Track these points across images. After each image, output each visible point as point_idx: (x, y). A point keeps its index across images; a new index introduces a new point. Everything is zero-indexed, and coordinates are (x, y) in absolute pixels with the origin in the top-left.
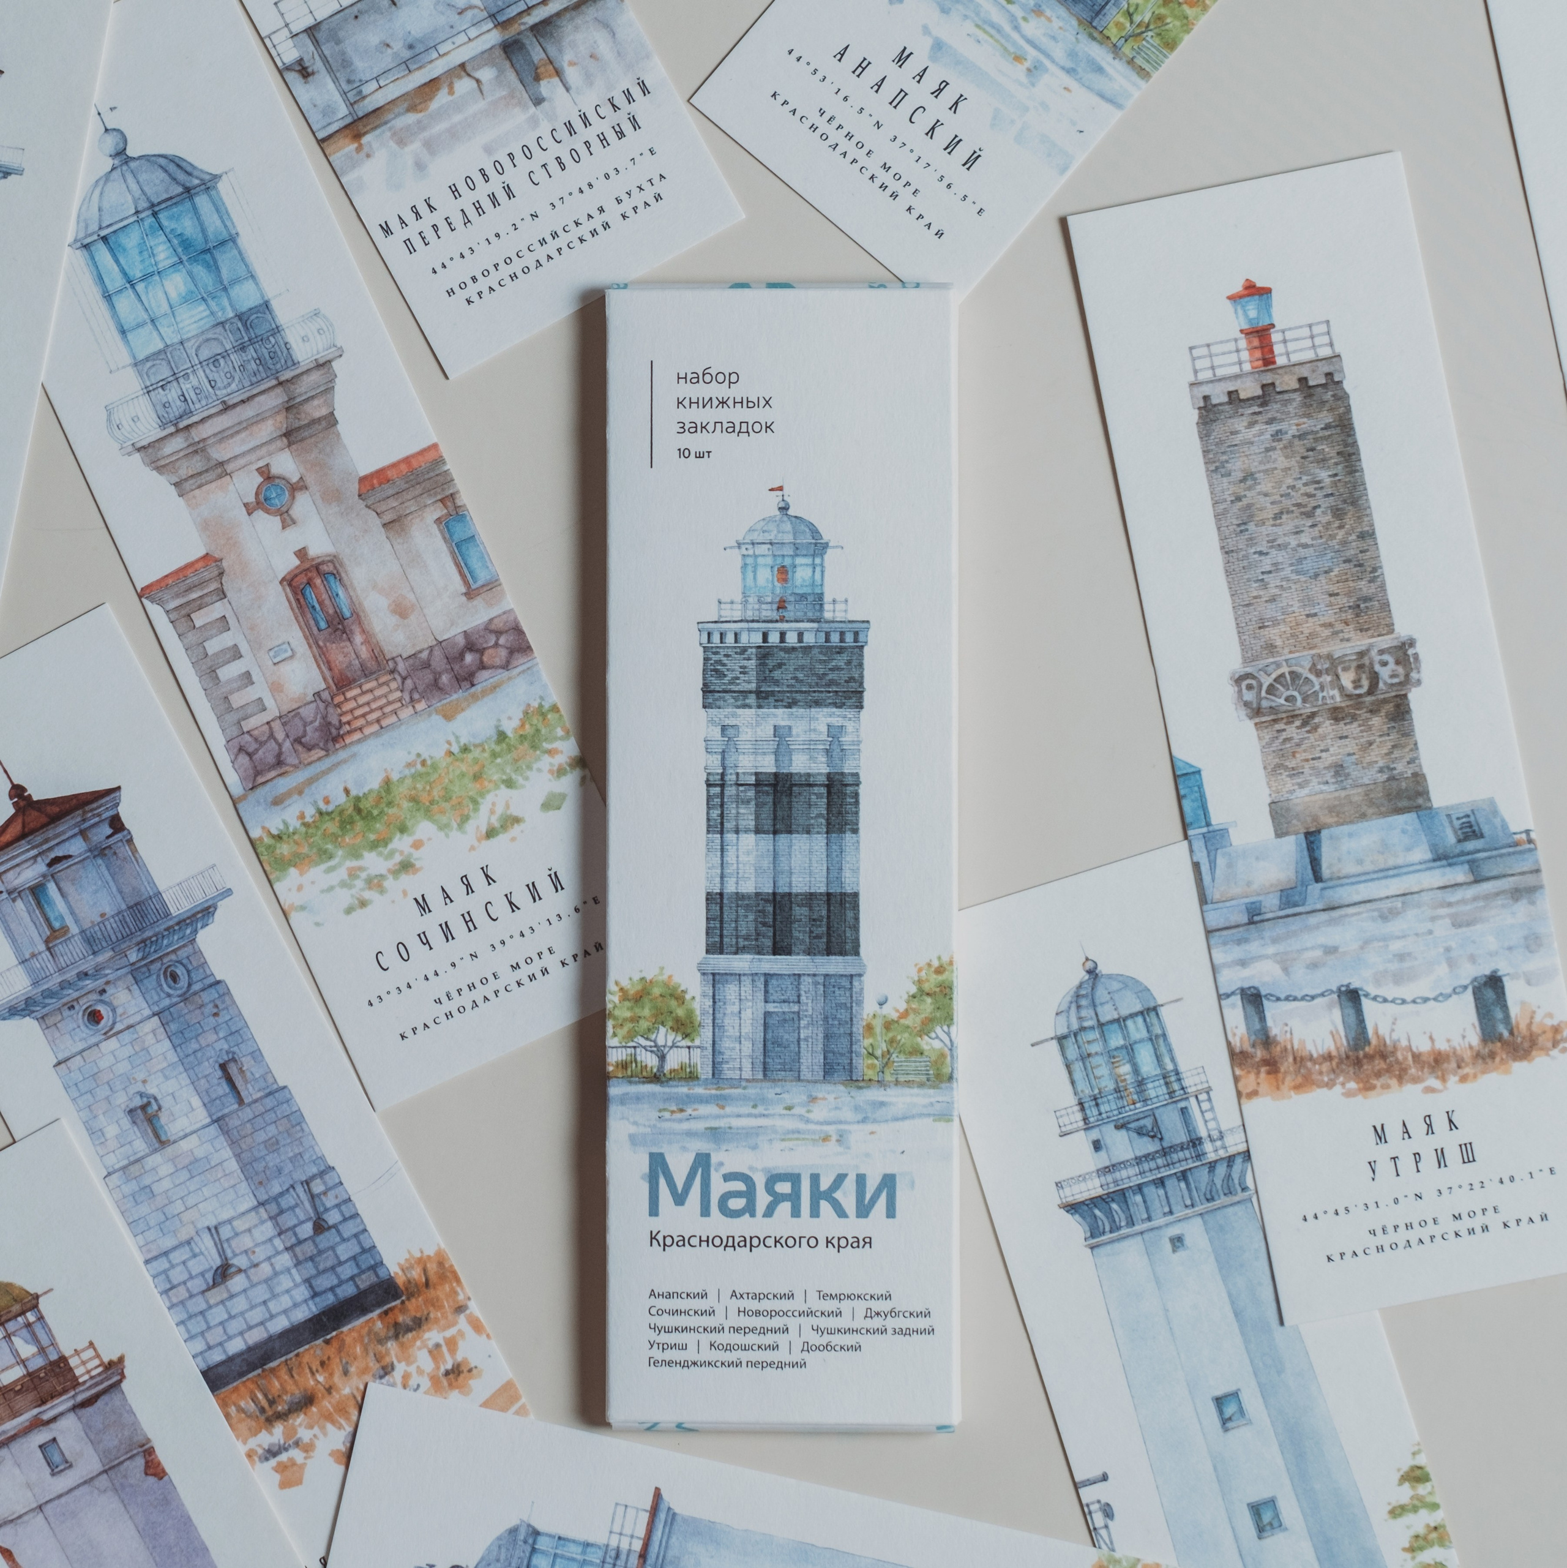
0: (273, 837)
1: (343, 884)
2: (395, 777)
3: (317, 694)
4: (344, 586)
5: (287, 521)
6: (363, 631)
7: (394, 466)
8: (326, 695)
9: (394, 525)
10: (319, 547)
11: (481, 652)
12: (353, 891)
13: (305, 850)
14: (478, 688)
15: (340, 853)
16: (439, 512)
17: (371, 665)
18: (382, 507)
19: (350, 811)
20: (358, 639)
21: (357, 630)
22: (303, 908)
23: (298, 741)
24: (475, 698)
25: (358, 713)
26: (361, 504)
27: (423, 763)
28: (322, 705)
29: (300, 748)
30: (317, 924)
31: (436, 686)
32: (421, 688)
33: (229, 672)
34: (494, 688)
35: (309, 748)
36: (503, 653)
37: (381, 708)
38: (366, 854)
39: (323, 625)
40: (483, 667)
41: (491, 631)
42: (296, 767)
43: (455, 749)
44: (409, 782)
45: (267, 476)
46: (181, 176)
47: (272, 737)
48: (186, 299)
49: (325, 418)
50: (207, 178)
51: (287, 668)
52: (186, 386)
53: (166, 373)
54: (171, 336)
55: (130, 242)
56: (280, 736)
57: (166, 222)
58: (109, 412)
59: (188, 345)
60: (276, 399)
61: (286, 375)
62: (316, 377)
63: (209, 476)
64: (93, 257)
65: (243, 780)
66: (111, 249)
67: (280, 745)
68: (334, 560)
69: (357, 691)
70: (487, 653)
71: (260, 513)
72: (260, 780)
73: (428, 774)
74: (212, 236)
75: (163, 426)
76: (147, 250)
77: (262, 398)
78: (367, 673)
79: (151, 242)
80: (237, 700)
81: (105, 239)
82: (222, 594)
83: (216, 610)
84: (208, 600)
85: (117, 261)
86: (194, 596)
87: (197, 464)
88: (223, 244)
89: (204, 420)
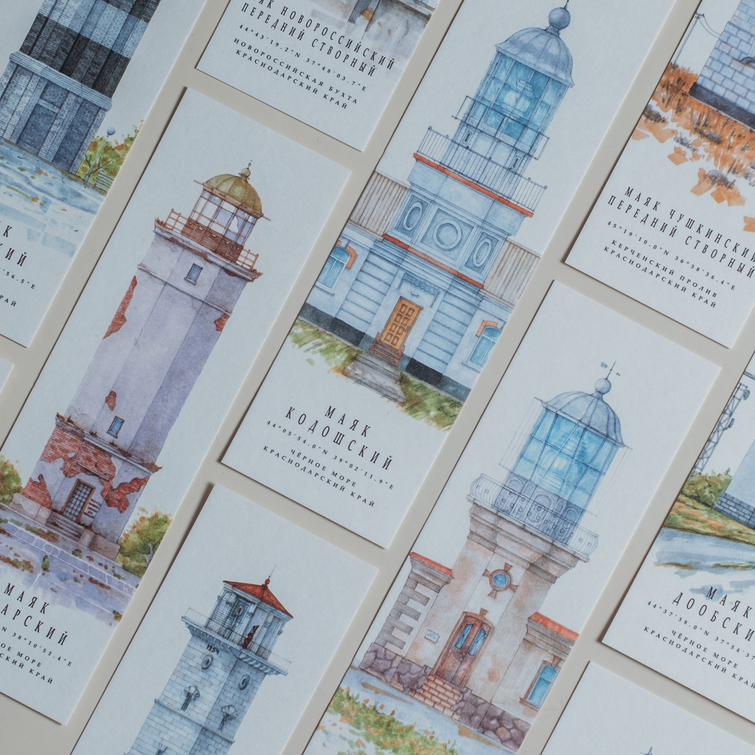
0: (348, 695)
1: (350, 743)
2: (416, 729)
3: (426, 667)
4: (483, 642)
5: (494, 594)
6: (470, 666)
7: (554, 623)
8: (428, 671)
9: (528, 644)
10: (492, 618)
11: (501, 725)
12: (351, 750)
13: (353, 714)
14: (484, 736)
15: (364, 731)
16: (549, 659)
17: (458, 681)
18: (532, 632)
19: (385, 721)
20: (465, 666)
21: (469, 662)
22: (326, 733)
23: (399, 674)
24: (478, 738)
25: (432, 691)
26: (526, 622)
27: (432, 737)
28: (423, 672)
29: (396, 677)
30: (324, 745)
31: (470, 717)
32: (464, 711)
33: (405, 619)
34: (489, 743)
35: (399, 681)
36: (508, 736)
37: (442, 700)
38: (372, 742)
39: (459, 646)
40: (495, 731)
41: (513, 723)
42: (387, 682)
43: (449, 747)
44: (418, 737)
45: (506, 570)
46: (611, 428)
47: (392, 661)
48: (558, 473)
49: (552, 576)
50: (620, 441)
51: (427, 644)
52: (519, 503)
53: (518, 489)
54: (536, 479)
55: (566, 428)
56: (395, 664)
57: (585, 437)
58: (481, 477)
59: (538, 489)
60: (544, 548)
61: (558, 544)
62: (567, 558)
63: (487, 544)
64: (544, 417)
65: (363, 662)
66: (554, 422)
67: (391, 667)
68: (492, 629)
69: (441, 683)
70: (503, 728)
71: (487, 579)
72: (369, 670)
73: (428, 743)
74: (594, 462)
75: (493, 506)
76: (566, 437)
77: (539, 541)
78: (452, 681)
79: (572, 437)
80: (397, 633)
81: (557, 415)
82: (438, 590)
83: (429, 593)
84: (431, 585)
85: (551, 429)
86: (428, 578)
87: (487, 534)
88: (596, 470)
89: (509, 522)
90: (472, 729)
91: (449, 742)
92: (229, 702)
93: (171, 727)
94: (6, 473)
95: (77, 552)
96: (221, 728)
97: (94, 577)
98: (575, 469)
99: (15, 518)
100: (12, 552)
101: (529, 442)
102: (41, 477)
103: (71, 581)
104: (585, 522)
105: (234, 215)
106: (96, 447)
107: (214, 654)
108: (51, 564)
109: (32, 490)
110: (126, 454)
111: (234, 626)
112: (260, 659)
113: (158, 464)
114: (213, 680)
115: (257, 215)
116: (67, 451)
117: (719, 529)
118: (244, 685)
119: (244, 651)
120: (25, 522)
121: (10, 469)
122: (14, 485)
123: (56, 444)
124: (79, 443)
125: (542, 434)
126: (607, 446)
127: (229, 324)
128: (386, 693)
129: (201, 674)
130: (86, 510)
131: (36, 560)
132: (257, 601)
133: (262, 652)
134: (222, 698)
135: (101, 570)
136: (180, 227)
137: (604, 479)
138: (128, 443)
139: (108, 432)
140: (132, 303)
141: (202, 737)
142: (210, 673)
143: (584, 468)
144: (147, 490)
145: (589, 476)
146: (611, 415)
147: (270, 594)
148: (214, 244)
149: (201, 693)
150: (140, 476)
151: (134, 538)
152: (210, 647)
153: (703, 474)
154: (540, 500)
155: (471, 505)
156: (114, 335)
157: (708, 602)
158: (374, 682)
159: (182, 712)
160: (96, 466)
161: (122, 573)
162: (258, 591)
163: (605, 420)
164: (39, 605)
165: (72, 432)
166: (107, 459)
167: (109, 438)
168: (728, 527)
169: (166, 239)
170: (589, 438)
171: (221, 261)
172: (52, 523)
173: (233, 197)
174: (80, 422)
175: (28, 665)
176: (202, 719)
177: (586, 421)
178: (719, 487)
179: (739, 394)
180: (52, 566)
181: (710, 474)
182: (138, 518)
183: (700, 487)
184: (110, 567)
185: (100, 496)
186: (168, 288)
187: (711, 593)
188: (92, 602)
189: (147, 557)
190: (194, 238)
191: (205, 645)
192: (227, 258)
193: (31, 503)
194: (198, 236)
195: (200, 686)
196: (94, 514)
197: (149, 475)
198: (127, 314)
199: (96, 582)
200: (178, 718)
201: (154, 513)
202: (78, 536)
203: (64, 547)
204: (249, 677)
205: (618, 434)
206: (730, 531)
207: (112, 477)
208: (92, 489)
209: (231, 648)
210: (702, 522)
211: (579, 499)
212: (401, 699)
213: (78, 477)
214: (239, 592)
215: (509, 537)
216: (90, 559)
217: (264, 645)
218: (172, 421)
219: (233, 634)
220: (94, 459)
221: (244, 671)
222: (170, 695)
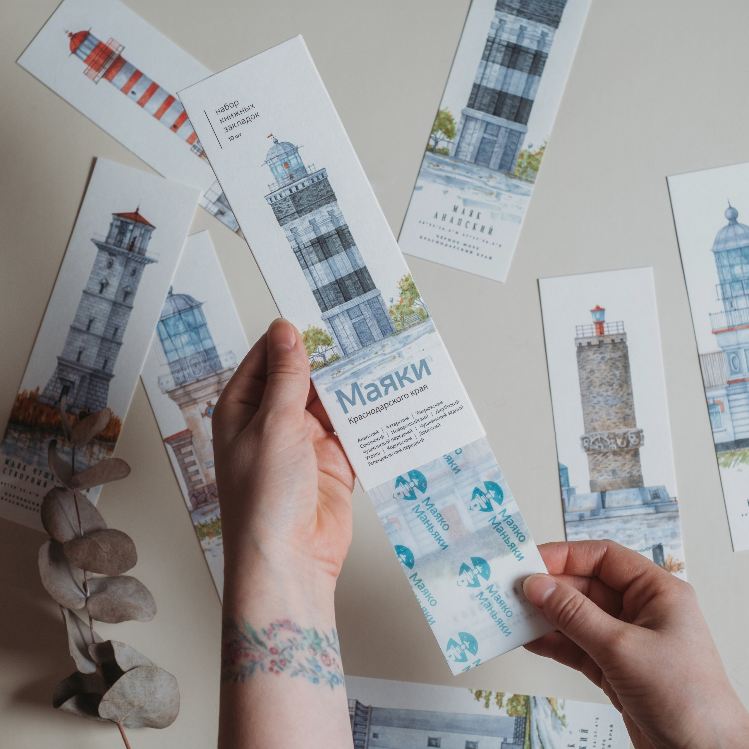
92: (127, 284)
93: (95, 305)
96: (124, 300)
107: (114, 258)
111: (122, 239)
112: (141, 256)
114: (115, 273)
118: (134, 273)
119: (131, 253)
129: (108, 271)
132: (133, 222)
133: (142, 252)
134: (122, 282)
141: (114, 308)
142: (112, 269)
147: (140, 217)
149: (110, 282)
152: (111, 254)
159: (100, 295)
162: (133, 216)
176: (112, 297)
191: (107, 253)
195: (108, 278)
200: (98, 299)
204: (136, 268)
209: (123, 253)
214: (122, 219)
217: (142, 247)
219: (123, 244)
221: (132, 265)
222: (91, 286)
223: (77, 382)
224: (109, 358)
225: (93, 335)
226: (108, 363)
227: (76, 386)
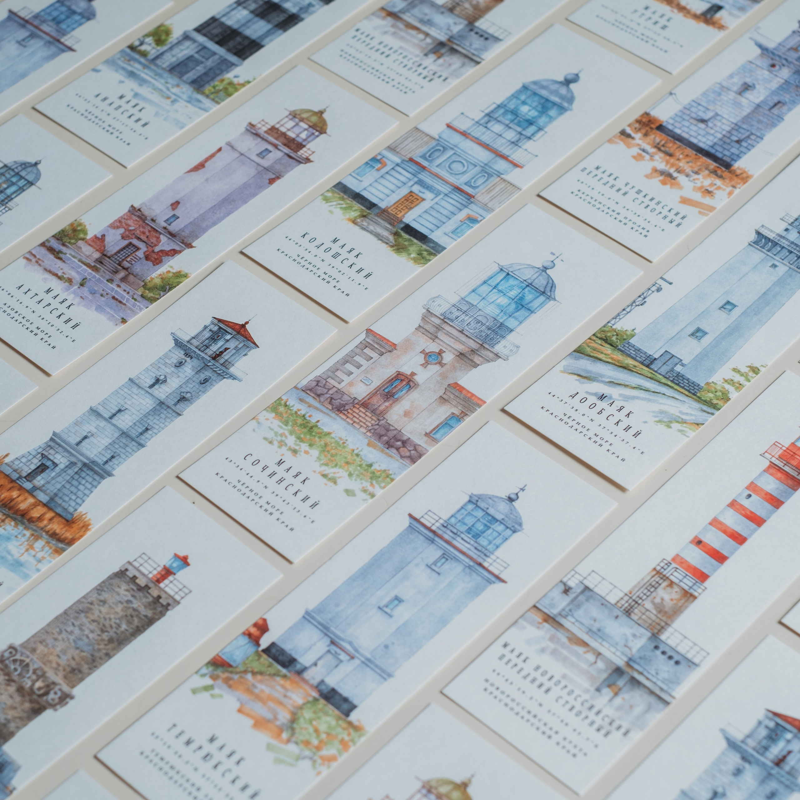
0: (285, 403)
1: (276, 433)
2: (333, 435)
3: (355, 398)
4: (407, 392)
5: (425, 365)
6: (391, 405)
7: (468, 392)
8: (356, 401)
9: (443, 400)
10: (418, 379)
11: (404, 446)
12: (275, 437)
13: (285, 416)
14: (387, 451)
15: (290, 428)
16: (457, 412)
17: (378, 412)
18: (448, 394)
19: (310, 425)
20: (387, 404)
21: (391, 402)
22: (259, 423)
23: (332, 398)
24: (382, 451)
25: (354, 414)
26: (446, 386)
27: (344, 443)
28: (351, 401)
29: (329, 400)
30: (254, 430)
31: (380, 436)
32: (377, 431)
33: (349, 367)
34: (390, 456)
35: (330, 403)
36: (408, 454)
37: (361, 421)
38: (293, 436)
39: (386, 391)
40: (398, 449)
41: (415, 447)
42: (320, 401)
43: (356, 452)
44: (333, 440)
45: (440, 353)
46: (548, 289)
47: (329, 390)
48: (499, 306)
49: (476, 363)
50: (553, 296)
51: (361, 385)
52: (463, 317)
53: (465, 309)
54: (481, 306)
55: (512, 282)
56: (331, 392)
57: (526, 290)
58: (438, 297)
59: (480, 312)
60: (474, 345)
61: (486, 346)
62: (491, 355)
63: (429, 335)
64: (498, 273)
65: (305, 386)
66: (505, 277)
67: (327, 393)
68: (416, 385)
69: (364, 411)
70: (405, 449)
71: (423, 356)
72: (308, 392)
73: (340, 446)
74: (529, 305)
75: (442, 315)
76: (511, 288)
77: (472, 341)
78: (373, 412)
79: (515, 288)
80: (339, 373)
81: (508, 274)
82: (382, 354)
83: (374, 355)
84: (377, 351)
85: (501, 281)
86: (376, 346)
87: (432, 330)
88: (529, 310)
89: (451, 326)
90: (379, 444)
91: (357, 449)
92: (188, 389)
93: (135, 397)
94: (79, 228)
95: (111, 281)
96: (175, 405)
97: (116, 296)
98: (513, 306)
99: (73, 253)
100: (61, 271)
101: (482, 284)
102: (103, 236)
103: (98, 295)
104: (511, 337)
105: (305, 129)
106: (152, 227)
107: (188, 359)
108: (87, 283)
109: (93, 241)
110: (172, 235)
111: (211, 345)
112: (224, 368)
113: (194, 244)
114: (180, 374)
115: (322, 131)
116: (130, 226)
117: (618, 361)
118: (205, 382)
119: (213, 361)
120: (79, 257)
121: (83, 227)
122: (82, 236)
123: (123, 221)
124: (141, 223)
125: (493, 282)
126: (542, 298)
127: (278, 182)
128: (316, 408)
129: (173, 369)
130: (128, 259)
131: (77, 278)
132: (234, 333)
133: (226, 365)
134: (184, 386)
135: (125, 294)
136: (265, 129)
137: (533, 317)
138: (177, 229)
139: (165, 221)
140: (213, 160)
141: (158, 407)
142: (180, 370)
143: (520, 307)
144: (178, 257)
145: (522, 313)
146: (551, 281)
147: (246, 331)
148: (285, 141)
149: (168, 380)
150: (178, 248)
151: (158, 281)
152: (186, 355)
153: (614, 327)
154: (480, 318)
155: (425, 311)
156: (193, 173)
157: (599, 403)
158: (310, 400)
159: (148, 389)
160: (147, 237)
161: (139, 298)
162: (237, 327)
163: (545, 283)
164: (67, 304)
165: (138, 217)
166: (157, 235)
167: (165, 225)
168: (626, 362)
169: (252, 133)
170: (529, 291)
171: (287, 150)
172: (100, 261)
173: (309, 121)
174: (146, 212)
175: (41, 335)
176: (162, 397)
177: (530, 281)
178: (625, 337)
179: (654, 288)
180: (88, 284)
181: (619, 329)
182: (165, 271)
183: (609, 334)
184: (131, 293)
185: (142, 253)
186: (242, 157)
187: (602, 397)
188: (109, 310)
189: (162, 293)
190: (272, 136)
191: (183, 352)
192: (292, 150)
193: (89, 248)
194: (276, 135)
195: (168, 376)
196: (133, 262)
197: (185, 249)
198: (207, 165)
199: (117, 300)
200: (143, 392)
201: (179, 270)
202: (116, 272)
203: (102, 276)
204: (210, 377)
205: (552, 293)
206: (627, 364)
207: (156, 245)
208: (138, 249)
209: (203, 358)
210: (605, 354)
211: (511, 323)
212: (328, 414)
213: (131, 240)
214: (222, 325)
215: (448, 334)
216: (119, 286)
217: (229, 360)
218: (215, 224)
219: (208, 350)
220: (147, 234)
221: (208, 373)
222: (143, 378)
223: (62, 466)
224: (119, 455)
225: (114, 425)
226: (113, 460)
227: (57, 469)
